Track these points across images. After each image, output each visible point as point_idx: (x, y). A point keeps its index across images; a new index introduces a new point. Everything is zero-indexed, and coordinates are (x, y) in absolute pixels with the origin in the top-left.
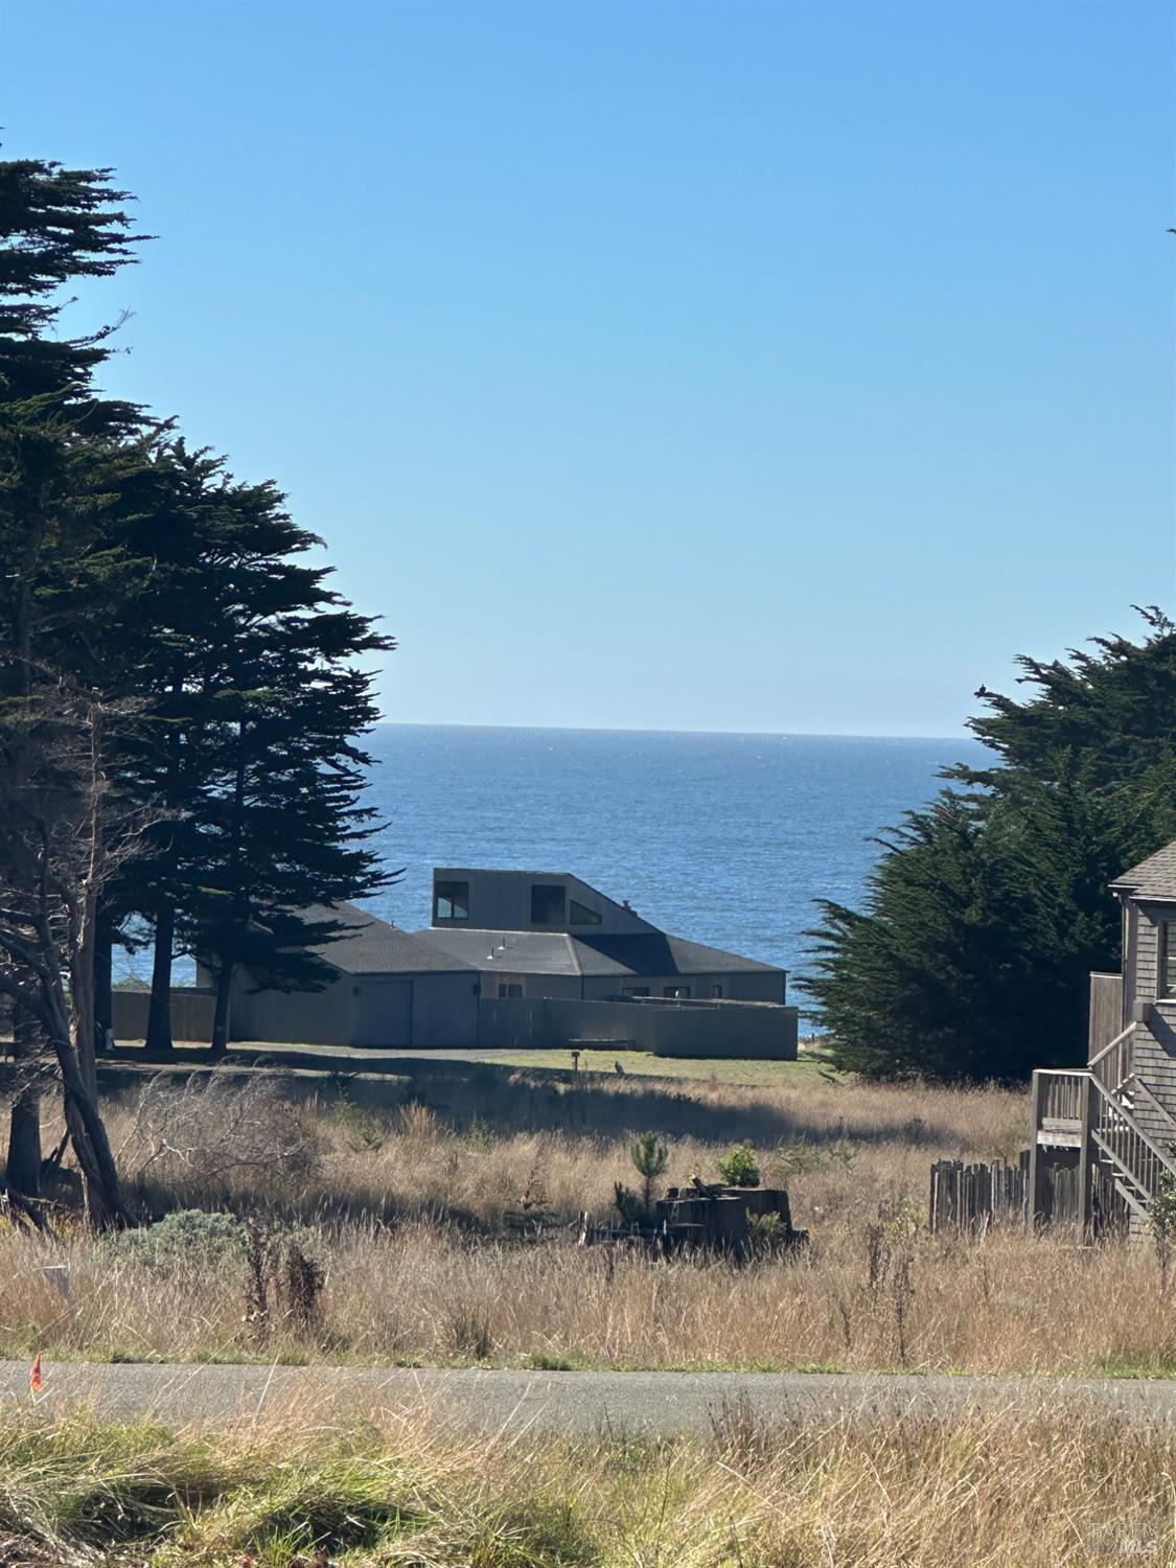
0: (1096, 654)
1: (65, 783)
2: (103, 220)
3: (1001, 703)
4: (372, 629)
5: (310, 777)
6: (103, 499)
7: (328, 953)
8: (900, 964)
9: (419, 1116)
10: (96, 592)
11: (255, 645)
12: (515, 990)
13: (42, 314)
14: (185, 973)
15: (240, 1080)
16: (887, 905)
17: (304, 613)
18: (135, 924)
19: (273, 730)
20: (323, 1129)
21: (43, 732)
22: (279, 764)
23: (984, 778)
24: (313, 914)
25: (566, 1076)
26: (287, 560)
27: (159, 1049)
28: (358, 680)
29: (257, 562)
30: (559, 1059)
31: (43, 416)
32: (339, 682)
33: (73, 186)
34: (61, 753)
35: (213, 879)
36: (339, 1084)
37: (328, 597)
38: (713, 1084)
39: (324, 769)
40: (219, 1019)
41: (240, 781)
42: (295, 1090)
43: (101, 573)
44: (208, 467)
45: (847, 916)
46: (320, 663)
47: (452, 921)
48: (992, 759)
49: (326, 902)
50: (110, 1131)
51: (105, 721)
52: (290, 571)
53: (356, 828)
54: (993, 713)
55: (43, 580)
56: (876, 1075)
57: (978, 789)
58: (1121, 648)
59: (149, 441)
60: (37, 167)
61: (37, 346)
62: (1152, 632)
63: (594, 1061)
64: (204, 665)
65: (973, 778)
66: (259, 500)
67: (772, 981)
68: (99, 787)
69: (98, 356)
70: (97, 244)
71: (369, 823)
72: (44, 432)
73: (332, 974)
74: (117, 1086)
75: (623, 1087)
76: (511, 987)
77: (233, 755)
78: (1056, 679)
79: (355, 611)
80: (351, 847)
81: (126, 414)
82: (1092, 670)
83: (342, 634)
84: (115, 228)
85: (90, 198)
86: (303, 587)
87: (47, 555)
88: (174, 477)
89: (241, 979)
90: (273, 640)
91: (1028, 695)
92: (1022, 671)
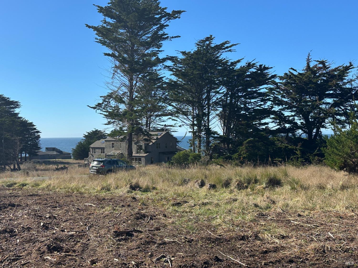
0: (91, 131)
1: (16, 143)
2: (19, 104)
3: (85, 135)
4: (40, 132)
5: (36, 142)
6: (19, 124)
7: (38, 153)
8: (78, 152)
9: (43, 164)
10: (18, 130)
11: (32, 133)
12: (52, 155)
13: (15, 111)
14: (27, 155)
15: (30, 162)
16: (76, 148)
17: (35, 131)
18: (23, 152)
19: (33, 139)
20: (37, 165)
21: (15, 139)
22: (34, 141)
23: (84, 140)
24: (37, 151)
25: (55, 161)
26: (34, 127)
27: (26, 161)
28: (39, 135)
29: (31, 127)
30: (54, 160)
31: (14, 118)
32: (38, 135)
33: (16, 102)
34: (16, 141)
35: (29, 149)
36: (39, 162)
37: (37, 130)
38: (65, 161)
39: (37, 141)
40: (30, 158)
41: (31, 142)
42: (34, 163)
43: (19, 129)
44: (28, 121)
45: (74, 149)
46: (36, 134)
47: (47, 151)
48: (84, 139)
49: (37, 150)
50: (20, 167)
51: (18, 138)
52: (34, 128)
53: (39, 145)
54: (84, 136)
55: (14, 129)
56: (77, 159)
57: (84, 141)
58: (93, 131)
59: (23, 119)
60: (14, 101)
61: (14, 113)
62: (95, 130)
63: (57, 160)
64: (28, 134)
65: (83, 140)
66: (32, 123)
67: (70, 154)
68: (19, 143)
69: (19, 114)
70: (18, 106)
71: (40, 145)
72: (14, 119)
73: (38, 155)
74: (22, 163)
75: (59, 161)
76: (51, 155)
77: (30, 140)
78: (89, 133)
79: (39, 130)
80: (39, 146)
81: (21, 118)
82: (91, 132)
83: (38, 132)
84: (19, 105)
85: (17, 103)
86: (35, 129)
87: (15, 128)
88: (25, 122)
89: (32, 156)
90: (33, 132)
91: (87, 134)
92: (86, 133)
